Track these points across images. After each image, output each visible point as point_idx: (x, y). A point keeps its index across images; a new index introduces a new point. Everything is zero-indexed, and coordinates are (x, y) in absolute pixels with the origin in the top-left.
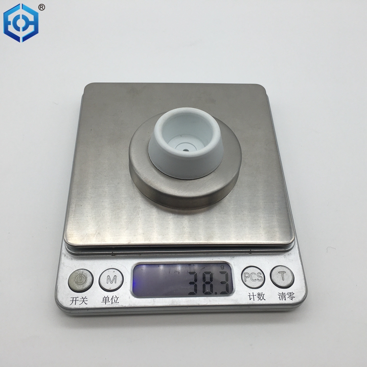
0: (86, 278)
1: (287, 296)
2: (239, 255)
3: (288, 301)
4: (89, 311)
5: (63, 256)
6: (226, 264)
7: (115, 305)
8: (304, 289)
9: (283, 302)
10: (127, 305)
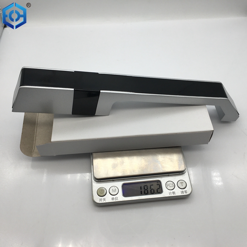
0: (104, 191)
1: (184, 192)
2: (164, 177)
3: (185, 194)
4: (107, 204)
5: (93, 183)
6: (159, 181)
7: (117, 201)
9: (183, 194)
10: (121, 200)
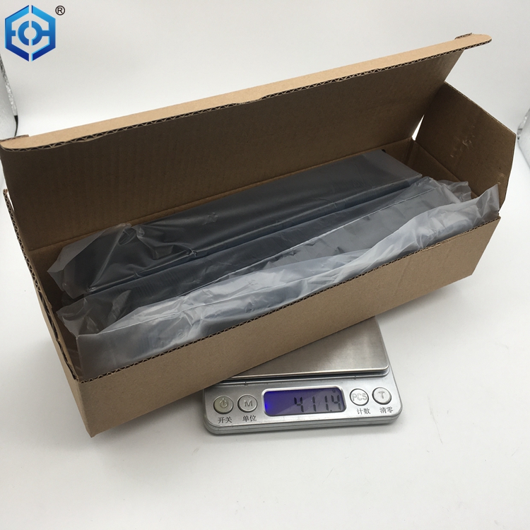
8: (400, 404)
